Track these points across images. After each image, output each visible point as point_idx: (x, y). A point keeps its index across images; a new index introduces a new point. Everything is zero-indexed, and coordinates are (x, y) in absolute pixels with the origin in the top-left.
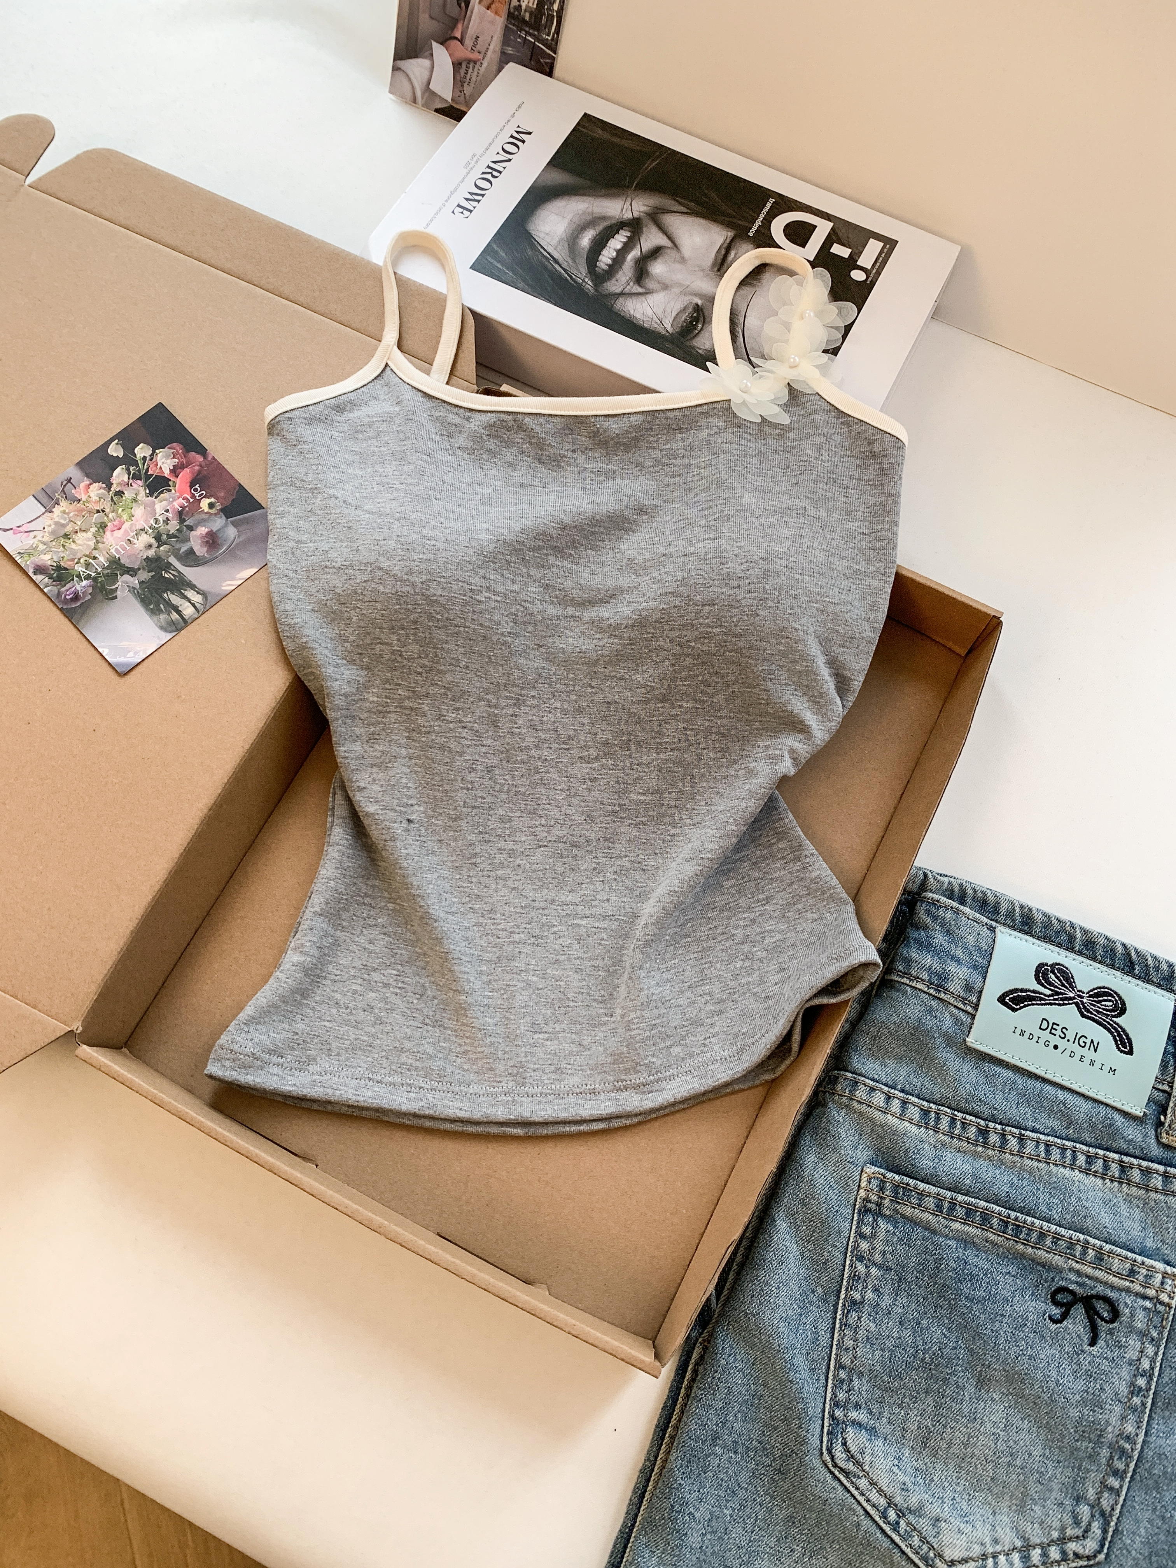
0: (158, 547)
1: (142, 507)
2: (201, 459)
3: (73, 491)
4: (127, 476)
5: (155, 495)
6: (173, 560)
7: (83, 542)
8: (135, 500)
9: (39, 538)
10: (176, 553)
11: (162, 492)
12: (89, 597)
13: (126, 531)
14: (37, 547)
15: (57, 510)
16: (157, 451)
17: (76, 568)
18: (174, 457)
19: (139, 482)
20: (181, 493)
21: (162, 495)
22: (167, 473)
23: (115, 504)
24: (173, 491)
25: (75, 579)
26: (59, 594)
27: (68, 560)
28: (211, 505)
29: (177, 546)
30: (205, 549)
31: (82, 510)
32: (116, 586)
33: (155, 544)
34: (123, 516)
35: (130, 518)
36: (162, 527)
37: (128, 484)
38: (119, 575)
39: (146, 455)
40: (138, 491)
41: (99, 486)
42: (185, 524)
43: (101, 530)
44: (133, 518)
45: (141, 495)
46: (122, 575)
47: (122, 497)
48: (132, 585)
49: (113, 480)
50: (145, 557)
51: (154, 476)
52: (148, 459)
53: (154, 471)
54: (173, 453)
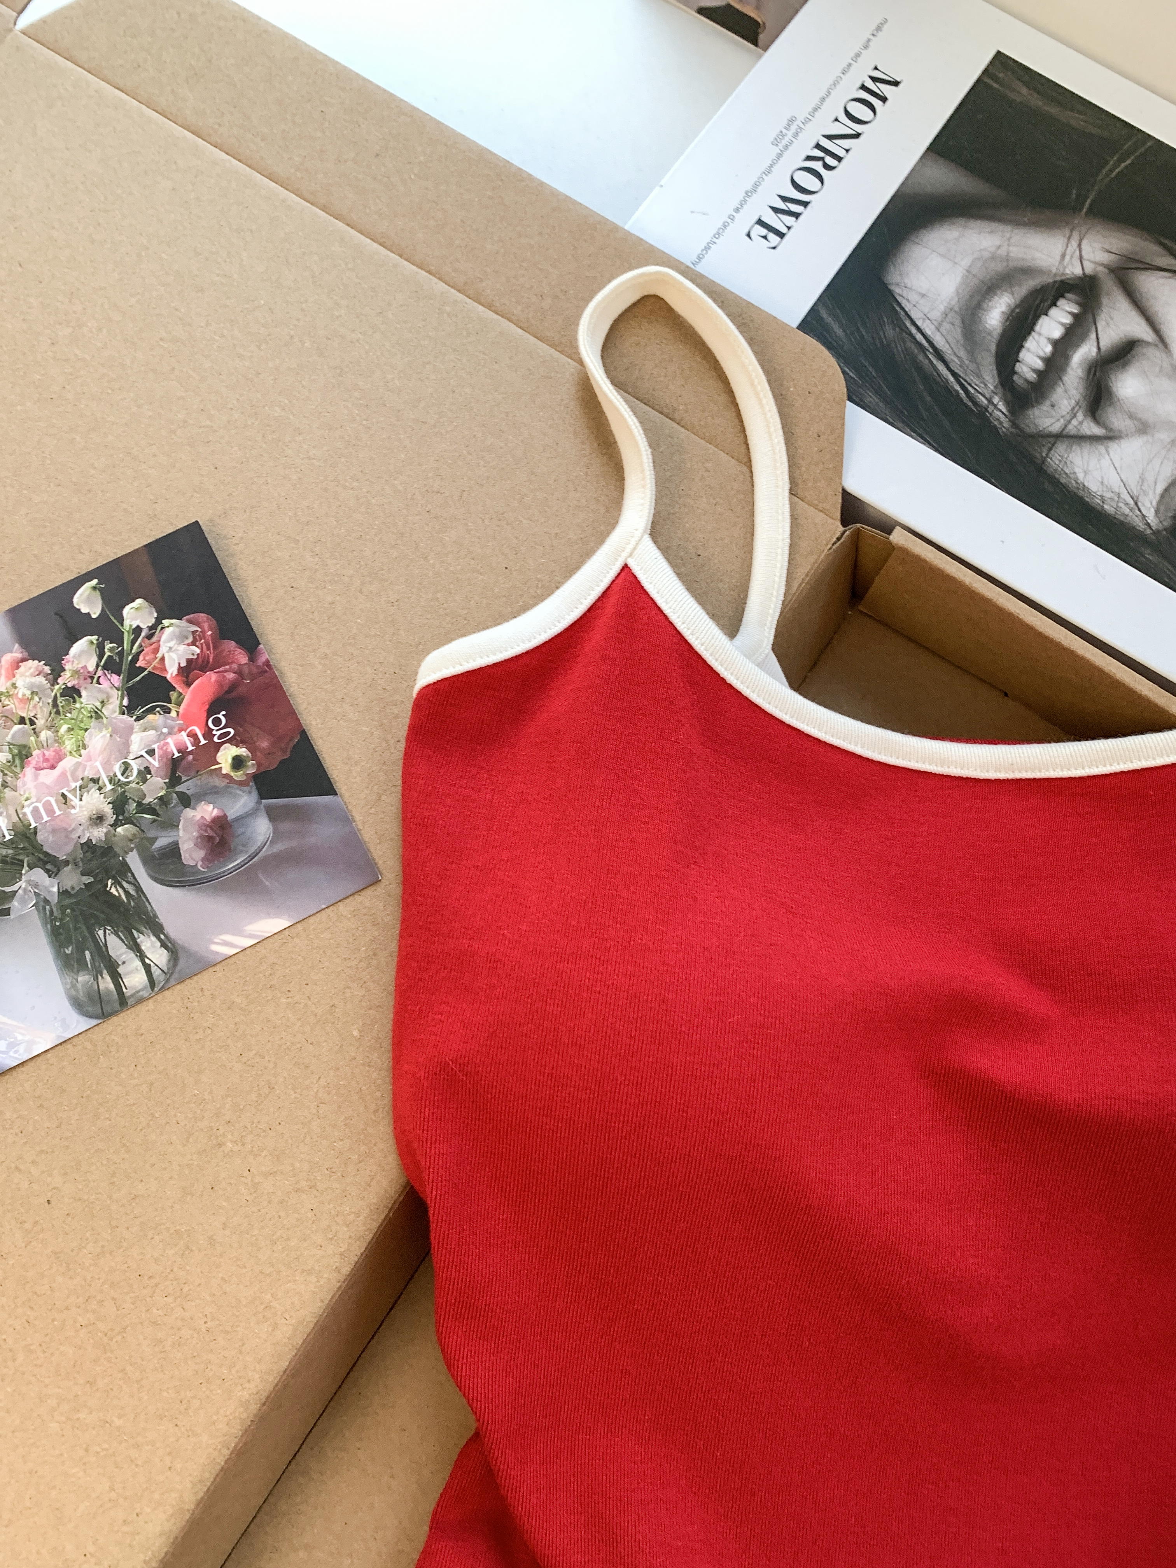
0: (115, 825)
1: (106, 733)
2: (243, 659)
4: (94, 660)
5: (139, 712)
6: (134, 861)
8: (97, 715)
10: (143, 846)
11: (151, 711)
13: (64, 774)
16: (166, 622)
18: (193, 643)
19: (115, 677)
20: (188, 720)
21: (150, 717)
22: (171, 671)
23: (58, 713)
24: (173, 714)
28: (238, 763)
29: (151, 834)
30: (201, 853)
32: (15, 888)
33: (111, 818)
34: (67, 742)
35: (78, 750)
36: (133, 785)
37: (92, 678)
38: (25, 865)
39: (142, 626)
40: (108, 697)
41: (37, 668)
42: (177, 789)
43: (17, 762)
44: (83, 752)
45: (110, 707)
46: (31, 868)
47: (75, 701)
48: (43, 894)
49: (68, 662)
50: (83, 840)
51: (146, 673)
52: (143, 634)
53: (149, 663)
54: (194, 633)
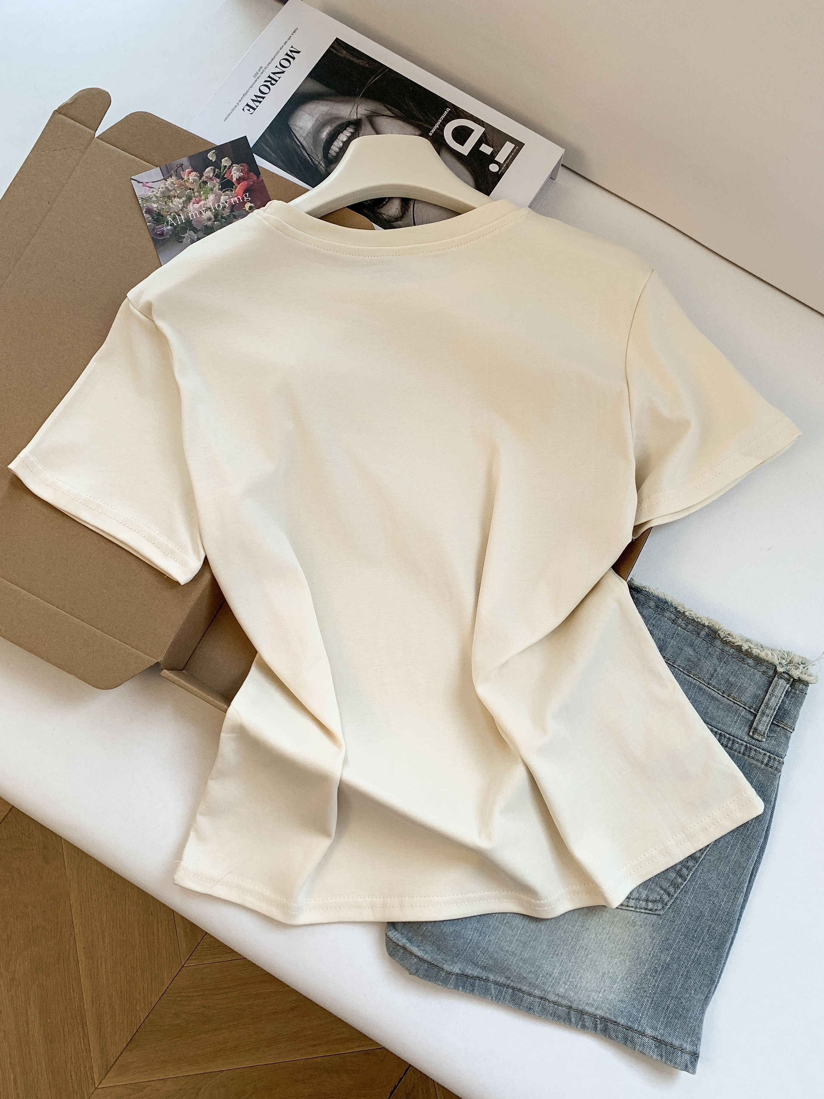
1: (214, 195)
2: (256, 179)
3: (181, 172)
4: (212, 174)
5: (224, 190)
7: (177, 203)
8: (212, 190)
9: (154, 193)
11: (227, 190)
12: (169, 236)
13: (201, 206)
14: (152, 198)
15: (169, 180)
16: (234, 165)
17: (168, 217)
19: (218, 180)
21: (227, 192)
22: (234, 180)
23: (201, 188)
24: (234, 192)
25: (165, 223)
26: (154, 229)
27: (165, 211)
31: (182, 185)
32: (185, 235)
33: (214, 219)
34: (203, 197)
35: (205, 199)
36: (220, 211)
37: (211, 179)
38: (188, 229)
39: (227, 165)
40: (215, 185)
41: (196, 174)
42: (233, 213)
43: (188, 200)
44: (207, 200)
45: (216, 188)
46: (190, 230)
47: (206, 185)
48: (192, 238)
49: (205, 173)
50: (205, 225)
51: (227, 179)
52: (227, 168)
53: (228, 176)
54: (242, 169)
